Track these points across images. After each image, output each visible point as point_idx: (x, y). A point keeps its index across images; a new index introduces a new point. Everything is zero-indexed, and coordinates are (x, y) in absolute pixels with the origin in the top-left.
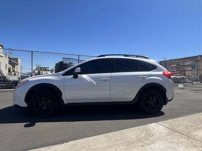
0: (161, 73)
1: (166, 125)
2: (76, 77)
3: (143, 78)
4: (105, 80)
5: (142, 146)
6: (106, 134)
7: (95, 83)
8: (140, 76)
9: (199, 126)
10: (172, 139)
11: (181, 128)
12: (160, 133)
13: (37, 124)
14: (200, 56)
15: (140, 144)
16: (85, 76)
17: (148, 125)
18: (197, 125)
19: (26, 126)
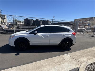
0: (72, 33)
1: (70, 55)
2: (35, 34)
3: (64, 35)
4: (48, 36)
5: (60, 64)
6: (47, 59)
7: (43, 37)
8: (62, 35)
9: (82, 56)
10: (71, 62)
11: (76, 57)
12: (67, 59)
13: (20, 54)
14: (94, 17)
15: (59, 64)
16: (39, 34)
17: (64, 55)
18: (82, 55)
19: (16, 55)
